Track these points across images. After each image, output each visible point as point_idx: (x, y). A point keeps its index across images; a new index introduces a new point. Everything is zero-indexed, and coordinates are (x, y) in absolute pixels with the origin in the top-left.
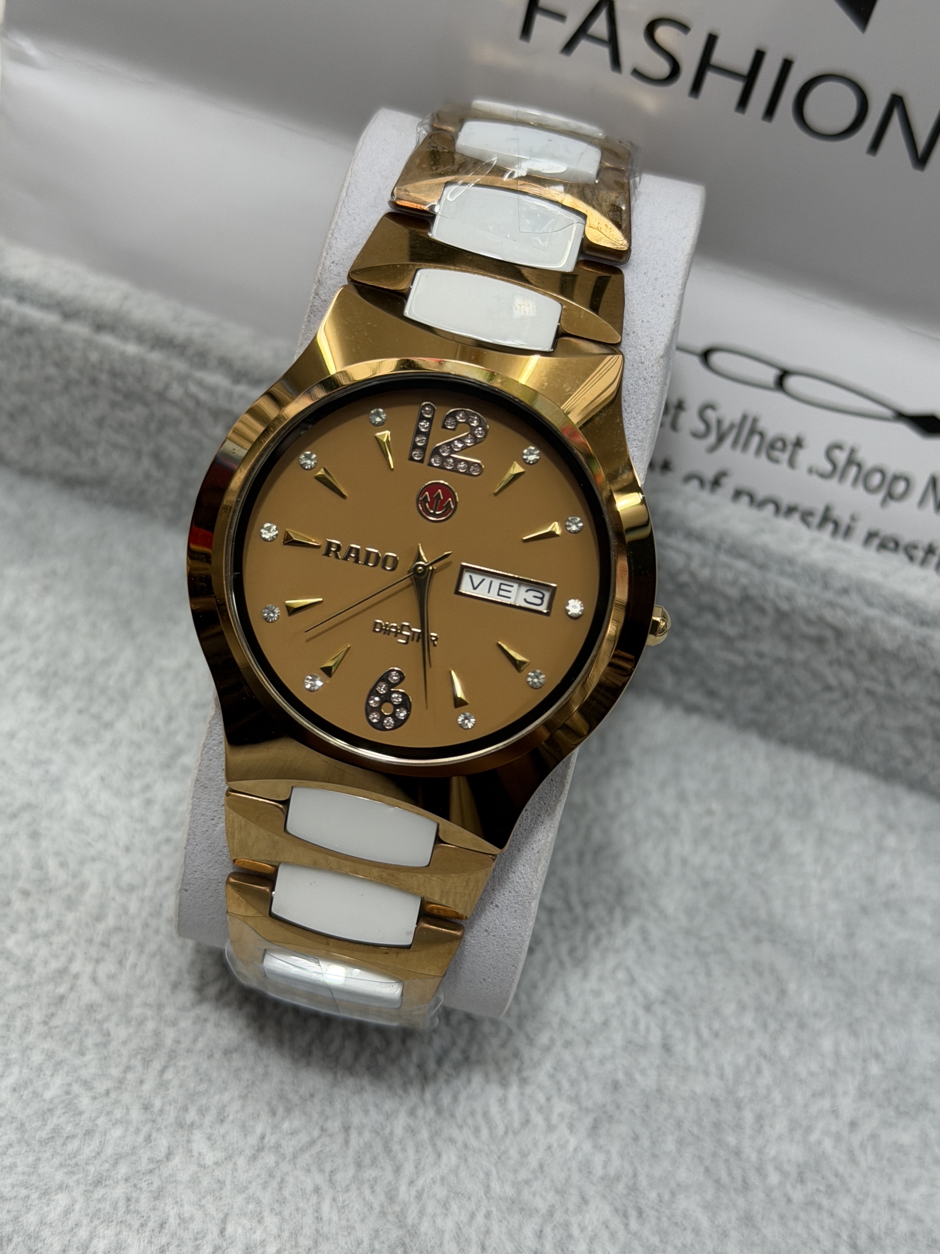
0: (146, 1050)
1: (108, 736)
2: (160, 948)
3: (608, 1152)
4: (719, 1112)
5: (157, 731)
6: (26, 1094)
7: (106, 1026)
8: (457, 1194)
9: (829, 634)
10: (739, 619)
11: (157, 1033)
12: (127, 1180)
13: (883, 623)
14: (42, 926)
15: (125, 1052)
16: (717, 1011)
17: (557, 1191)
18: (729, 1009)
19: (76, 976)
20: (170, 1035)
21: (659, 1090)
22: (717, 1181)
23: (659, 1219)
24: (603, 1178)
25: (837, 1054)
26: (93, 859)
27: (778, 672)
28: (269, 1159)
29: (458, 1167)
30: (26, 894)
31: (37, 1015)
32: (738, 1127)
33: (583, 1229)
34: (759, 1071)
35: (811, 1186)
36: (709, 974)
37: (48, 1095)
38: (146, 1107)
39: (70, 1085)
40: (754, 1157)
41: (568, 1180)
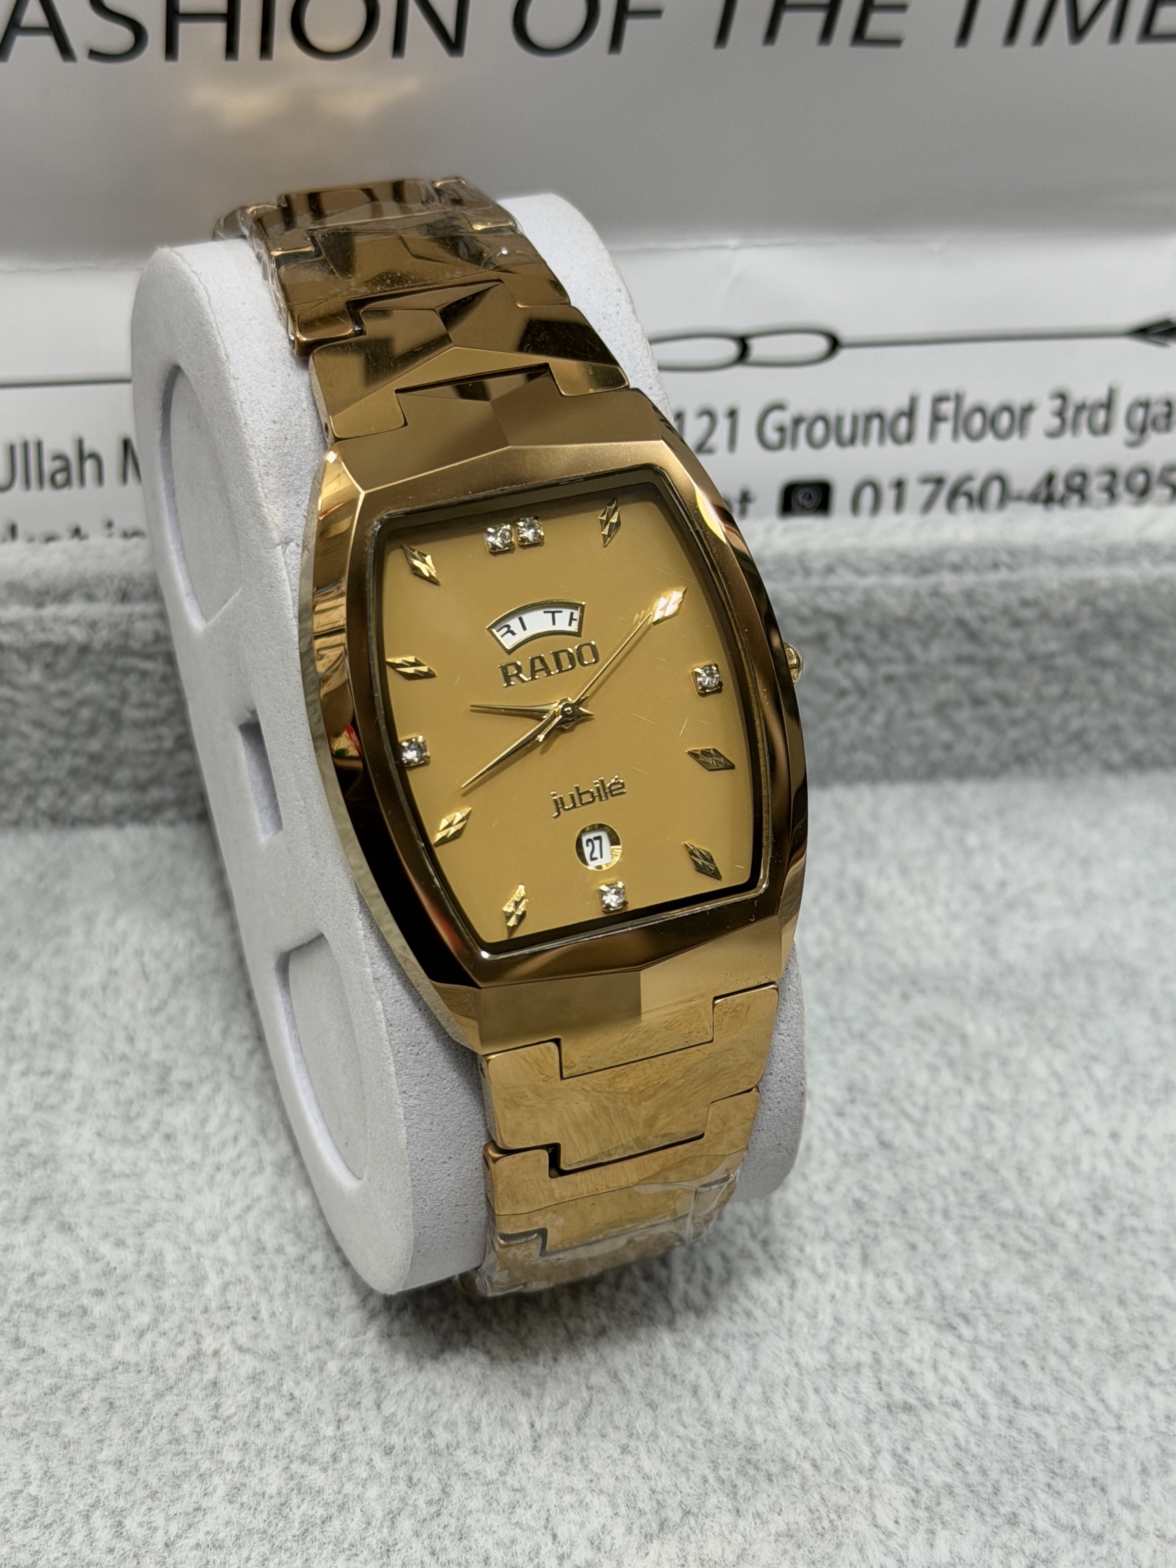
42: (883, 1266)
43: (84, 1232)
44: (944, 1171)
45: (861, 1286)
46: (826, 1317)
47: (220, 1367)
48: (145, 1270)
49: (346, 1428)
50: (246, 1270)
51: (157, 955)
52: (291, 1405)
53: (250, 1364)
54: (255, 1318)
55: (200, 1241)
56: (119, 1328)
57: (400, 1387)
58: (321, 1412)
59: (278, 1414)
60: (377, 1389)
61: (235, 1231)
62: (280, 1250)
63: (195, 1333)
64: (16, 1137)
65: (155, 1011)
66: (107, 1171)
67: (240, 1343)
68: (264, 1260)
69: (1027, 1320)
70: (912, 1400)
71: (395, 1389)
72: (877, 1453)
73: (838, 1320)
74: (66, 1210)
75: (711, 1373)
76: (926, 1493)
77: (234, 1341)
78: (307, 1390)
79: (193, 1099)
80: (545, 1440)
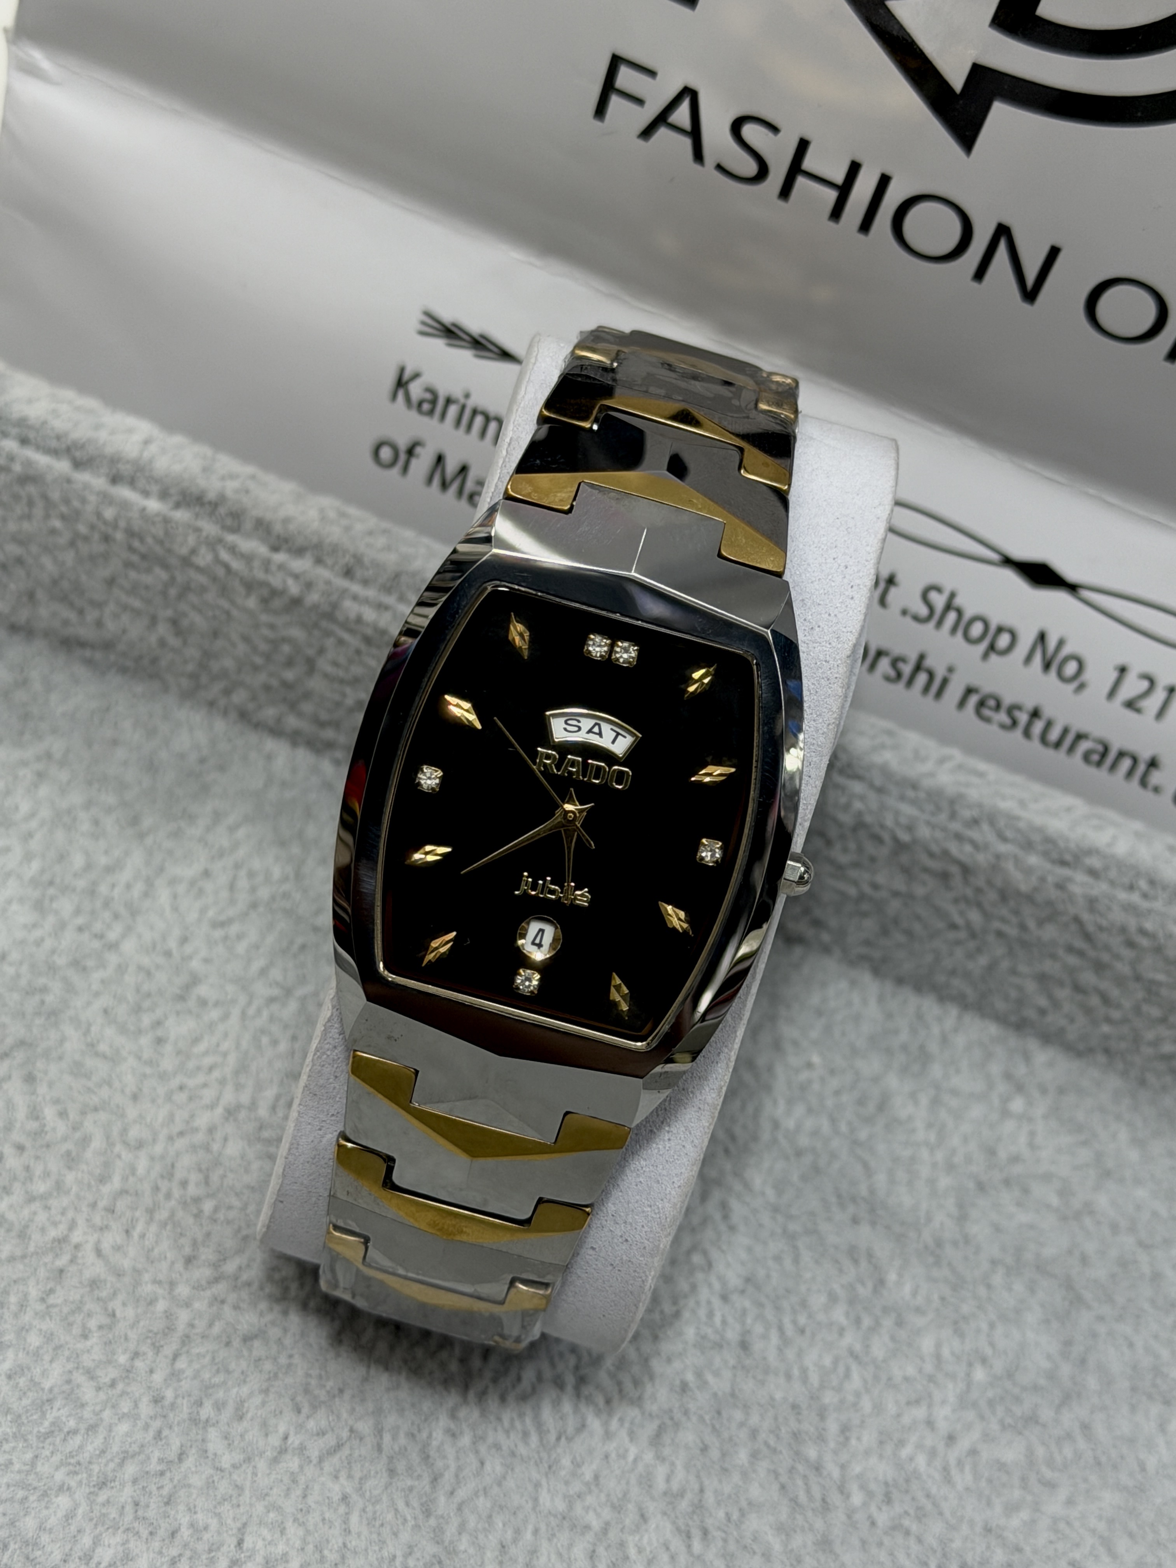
0: (156, 1334)
1: (113, 959)
2: (172, 1214)
3: (673, 1464)
4: (799, 1421)
5: (168, 954)
6: (22, 1381)
7: (111, 1306)
8: (501, 1507)
9: (954, 870)
10: (852, 846)
11: (168, 1315)
12: (135, 1481)
13: (1016, 860)
14: (41, 1187)
15: (133, 1335)
16: (804, 1304)
17: (613, 1507)
18: (818, 1300)
19: (77, 1247)
20: (183, 1316)
21: (733, 1395)
22: (794, 1501)
23: (725, 1541)
24: (665, 1493)
25: (938, 1357)
26: (96, 1109)
27: (895, 905)
28: (292, 1463)
29: (504, 1478)
30: (20, 1148)
31: (34, 1292)
32: (821, 1438)
33: (640, 1551)
34: (847, 1375)
35: (898, 1508)
36: (796, 1260)
37: (47, 1385)
38: (157, 1400)
39: (70, 1372)
40: (836, 1473)
41: (625, 1494)
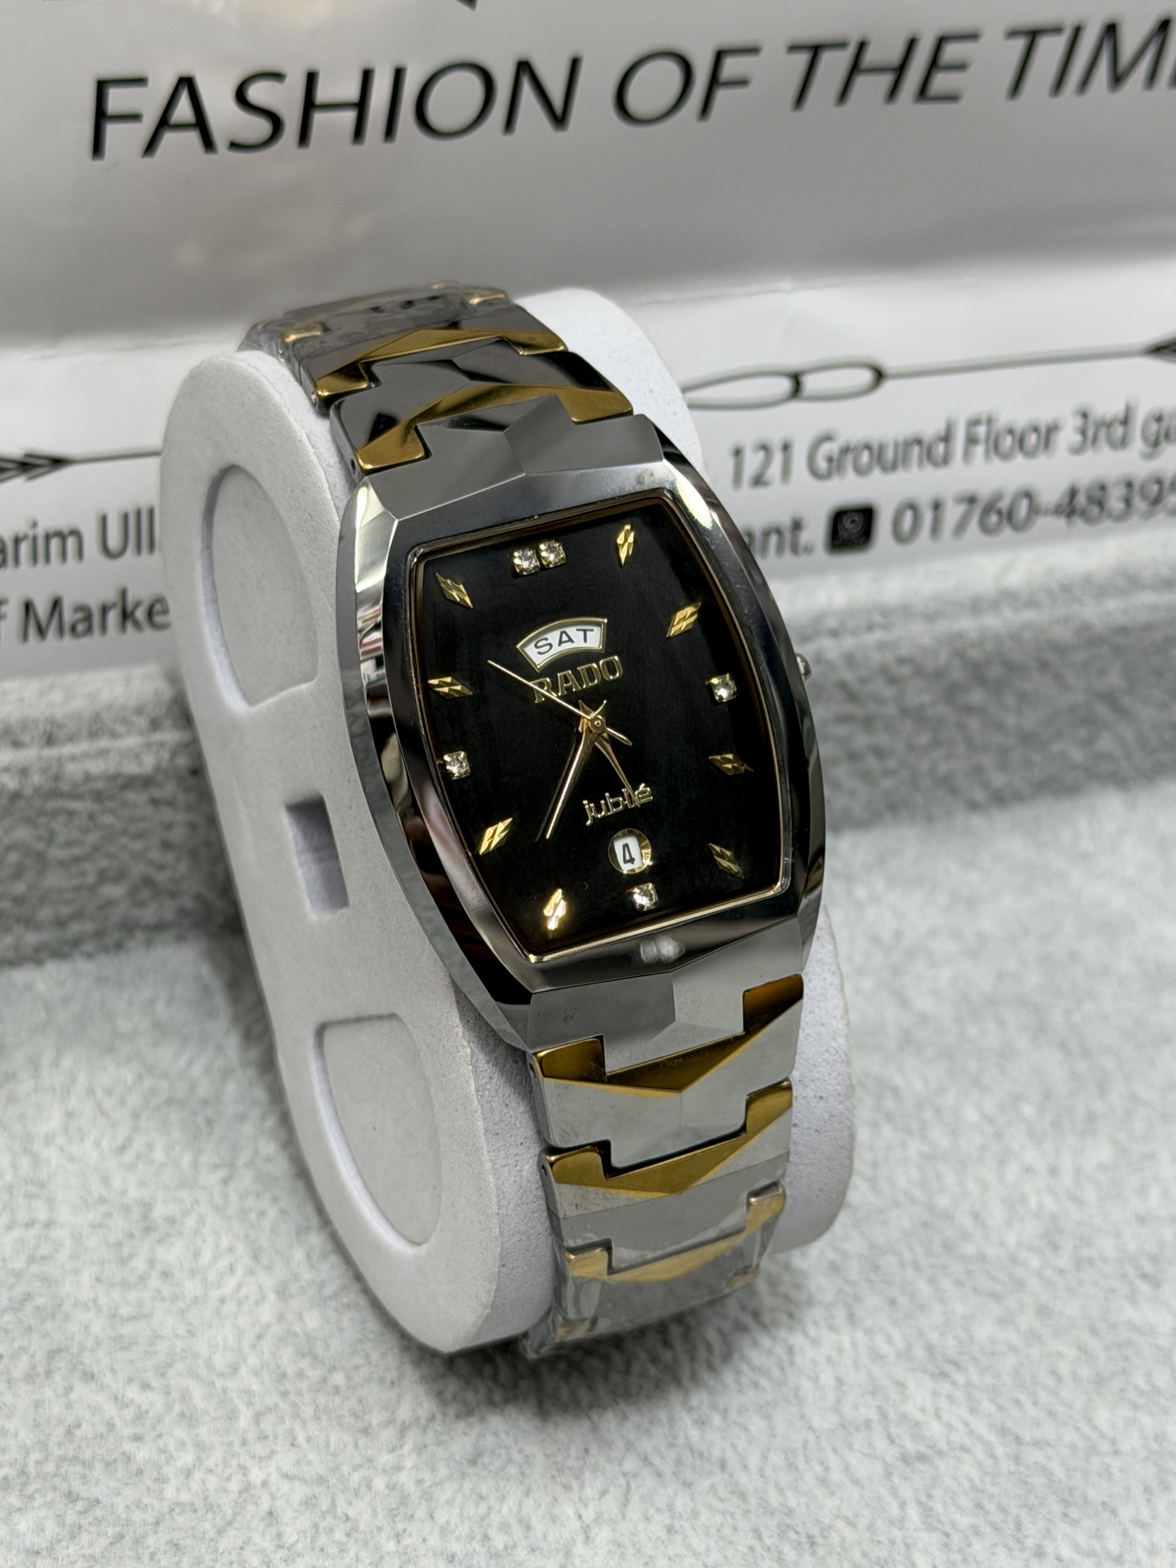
42: (869, 1323)
43: (108, 1378)
44: (906, 1224)
45: (854, 1344)
46: (827, 1379)
47: (273, 1497)
48: (177, 1409)
49: (407, 1541)
50: (273, 1399)
51: (109, 1092)
52: (349, 1525)
53: (301, 1491)
54: (293, 1445)
55: (223, 1375)
56: (168, 1471)
57: (448, 1495)
58: (380, 1529)
59: (339, 1536)
60: (427, 1500)
61: (253, 1361)
62: (300, 1375)
63: (239, 1466)
64: (18, 1292)
65: (122, 1149)
66: (115, 1316)
67: (284, 1471)
68: (288, 1385)
69: (1011, 1361)
70: (923, 1449)
71: (442, 1499)
72: (903, 1505)
73: (840, 1381)
74: (86, 1359)
75: (734, 1446)
76: (956, 1538)
77: (279, 1470)
78: (360, 1510)
79: (180, 1233)
80: (594, 1531)
